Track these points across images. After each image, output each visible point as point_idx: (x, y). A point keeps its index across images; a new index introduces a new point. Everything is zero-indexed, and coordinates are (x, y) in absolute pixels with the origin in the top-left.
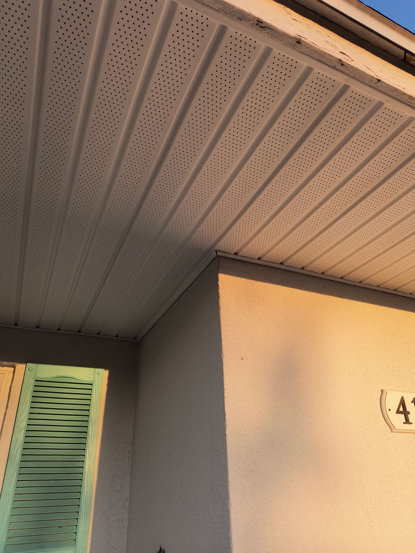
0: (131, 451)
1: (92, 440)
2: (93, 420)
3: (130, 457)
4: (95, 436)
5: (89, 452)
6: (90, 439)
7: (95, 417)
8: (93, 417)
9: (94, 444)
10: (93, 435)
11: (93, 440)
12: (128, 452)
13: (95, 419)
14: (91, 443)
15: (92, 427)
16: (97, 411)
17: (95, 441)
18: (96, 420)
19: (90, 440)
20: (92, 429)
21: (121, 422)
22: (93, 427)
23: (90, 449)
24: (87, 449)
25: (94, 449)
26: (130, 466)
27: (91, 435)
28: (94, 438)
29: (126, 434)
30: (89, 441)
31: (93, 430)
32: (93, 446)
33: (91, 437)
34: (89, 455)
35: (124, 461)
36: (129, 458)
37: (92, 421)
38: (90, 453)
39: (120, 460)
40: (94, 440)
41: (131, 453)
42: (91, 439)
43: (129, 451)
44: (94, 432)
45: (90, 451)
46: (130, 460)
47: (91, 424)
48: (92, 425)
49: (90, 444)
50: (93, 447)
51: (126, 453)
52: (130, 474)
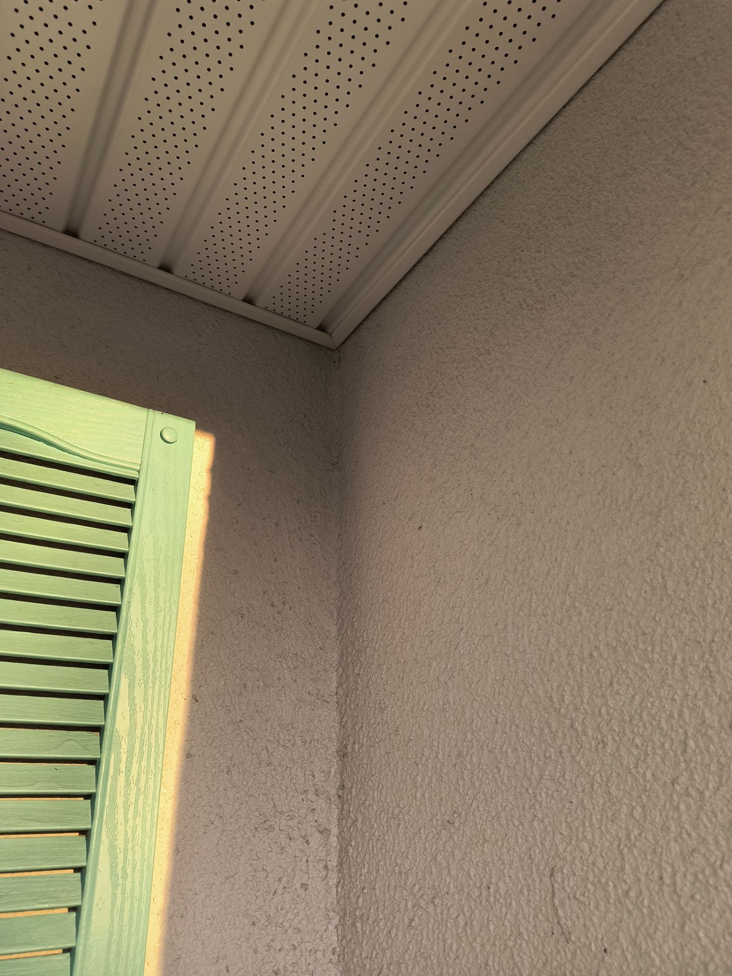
0: (335, 831)
1: (134, 772)
2: (139, 663)
3: (333, 863)
4: (149, 751)
5: (112, 848)
6: (123, 766)
7: (150, 648)
8: (138, 644)
9: (146, 798)
10: (137, 745)
11: (139, 775)
12: (317, 835)
13: (150, 657)
14: (127, 796)
15: (132, 699)
16: (162, 614)
17: (151, 783)
18: (155, 661)
19: (122, 778)
20: (133, 712)
21: (279, 679)
22: (139, 700)
23: (121, 828)
24: (100, 833)
25: (144, 830)
26: (331, 914)
27: (124, 746)
28: (144, 764)
29: (304, 742)
30: (115, 779)
31: (139, 717)
32: (140, 806)
33: (124, 757)
34: (113, 867)
35: (304, 886)
36: (326, 867)
37: (135, 668)
38: (121, 857)
39: (280, 880)
40: (143, 778)
41: (333, 840)
42: (128, 770)
43: (325, 832)
44: (143, 728)
45: (120, 843)
46: (334, 878)
47: (124, 681)
48: (131, 687)
49: (120, 801)
50: (135, 817)
51: (307, 842)
52: (335, 958)
